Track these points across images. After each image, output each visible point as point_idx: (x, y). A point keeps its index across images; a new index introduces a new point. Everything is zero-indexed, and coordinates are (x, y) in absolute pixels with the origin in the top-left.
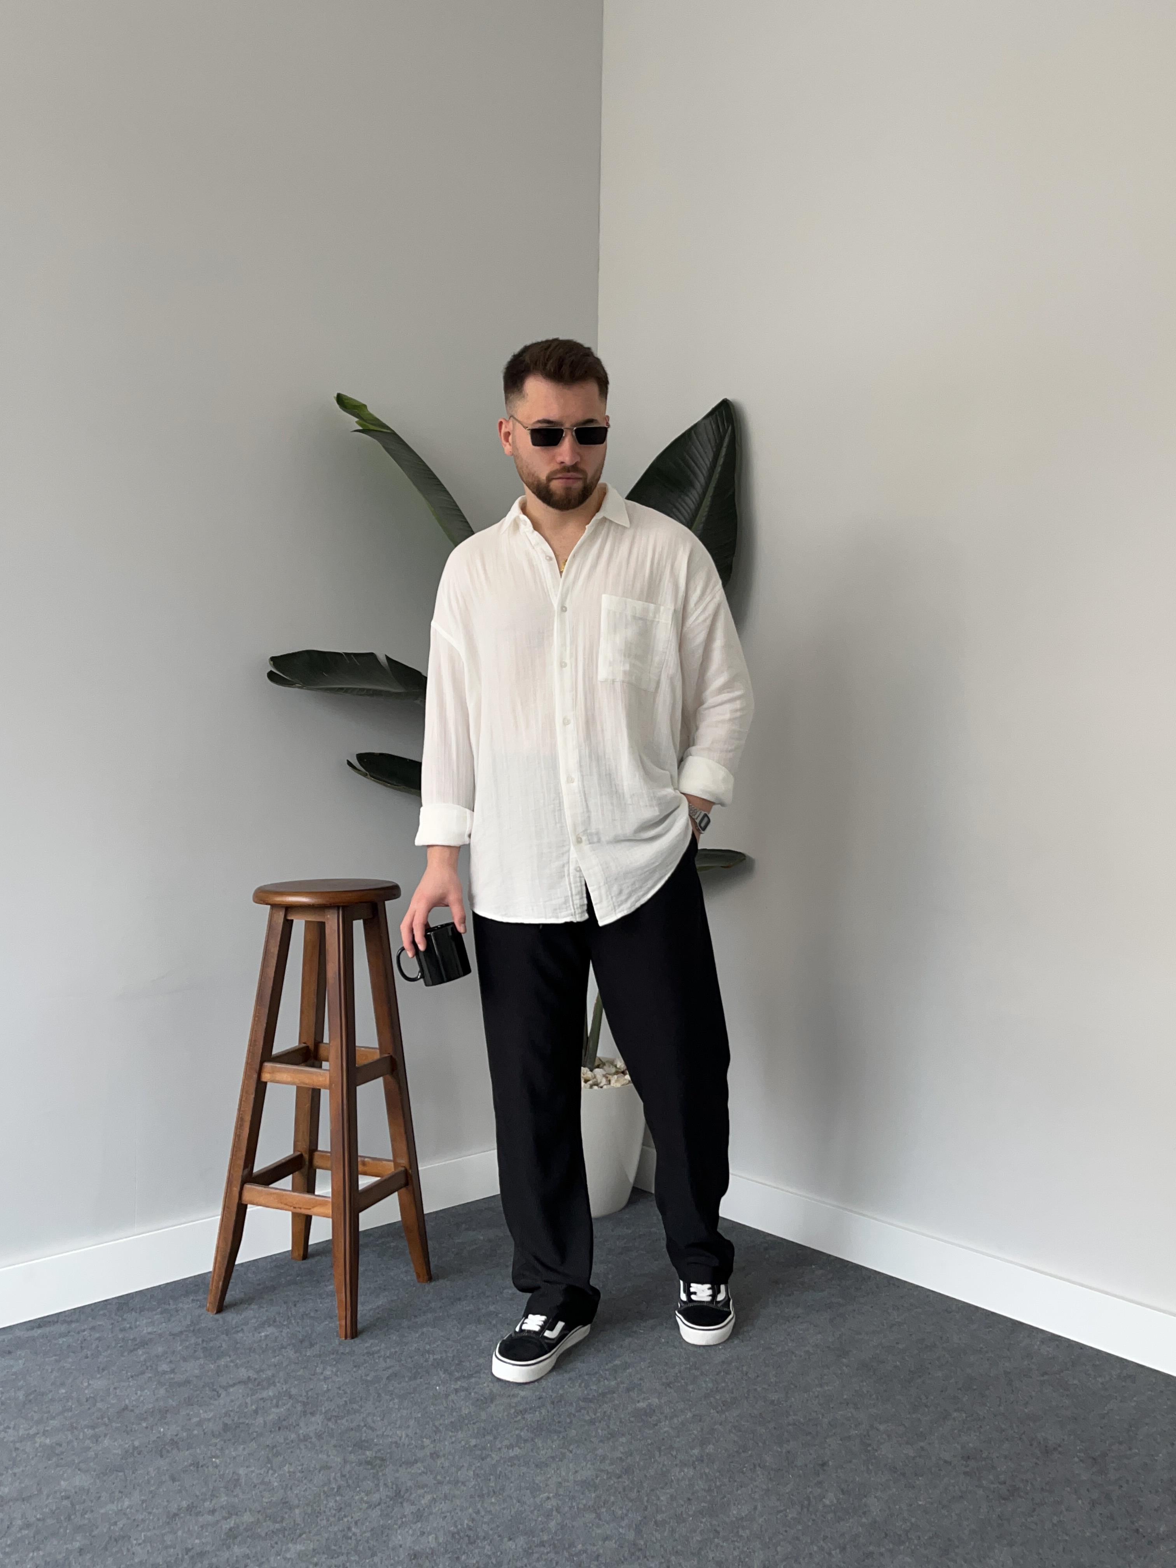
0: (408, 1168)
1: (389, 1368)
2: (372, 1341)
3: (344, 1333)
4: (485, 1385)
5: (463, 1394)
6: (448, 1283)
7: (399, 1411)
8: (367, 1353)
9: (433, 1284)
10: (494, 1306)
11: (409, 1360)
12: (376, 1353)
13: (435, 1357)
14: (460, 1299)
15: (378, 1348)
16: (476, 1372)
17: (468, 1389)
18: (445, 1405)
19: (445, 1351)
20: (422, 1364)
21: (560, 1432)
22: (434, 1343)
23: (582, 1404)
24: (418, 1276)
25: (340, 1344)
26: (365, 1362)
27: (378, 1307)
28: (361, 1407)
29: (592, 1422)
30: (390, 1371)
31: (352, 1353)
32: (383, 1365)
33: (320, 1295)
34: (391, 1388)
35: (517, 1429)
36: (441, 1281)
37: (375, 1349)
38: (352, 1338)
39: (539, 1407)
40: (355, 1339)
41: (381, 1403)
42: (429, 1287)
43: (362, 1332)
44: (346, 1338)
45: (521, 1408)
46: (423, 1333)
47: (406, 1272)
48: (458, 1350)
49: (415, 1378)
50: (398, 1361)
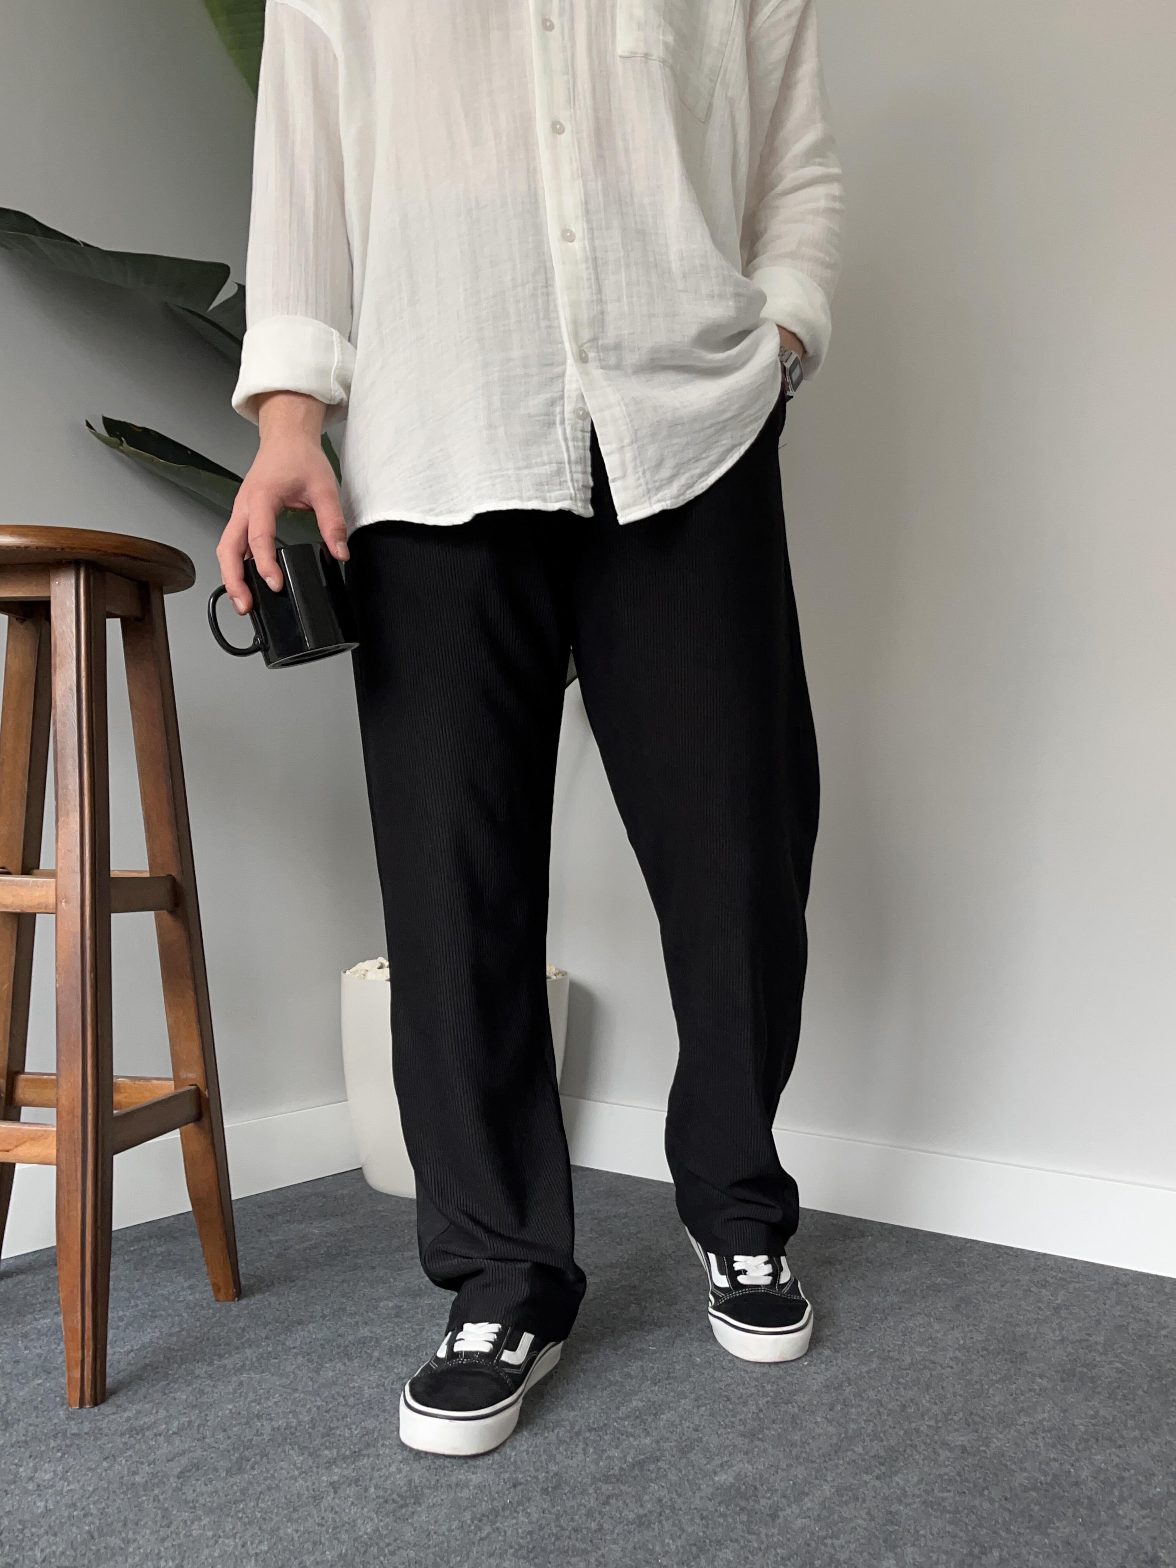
0: (201, 1085)
1: (183, 1453)
2: (137, 1407)
3: (78, 1395)
4: (393, 1469)
5: (351, 1491)
6: (273, 1300)
7: (216, 1542)
8: (131, 1430)
9: (244, 1302)
10: (368, 1328)
11: (220, 1436)
12: (148, 1429)
13: (276, 1425)
14: (300, 1322)
15: (153, 1419)
16: (368, 1446)
17: (357, 1480)
18: (318, 1520)
19: (293, 1412)
20: (251, 1441)
21: (585, 1552)
22: (268, 1399)
23: (607, 1488)
24: (217, 1289)
25: (68, 1418)
26: (127, 1447)
27: (144, 1347)
28: (127, 1542)
29: (642, 1522)
30: (184, 1461)
31: (97, 1433)
32: (165, 1449)
33: (25, 1336)
34: (190, 1496)
35: (491, 1555)
36: (258, 1297)
37: (148, 1420)
38: (95, 1403)
39: (520, 1503)
40: (102, 1406)
41: (172, 1528)
42: (235, 1307)
43: (114, 1392)
44: (82, 1405)
45: (485, 1507)
46: (241, 1384)
47: (190, 1287)
48: (318, 1408)
49: (241, 1470)
50: (198, 1440)
